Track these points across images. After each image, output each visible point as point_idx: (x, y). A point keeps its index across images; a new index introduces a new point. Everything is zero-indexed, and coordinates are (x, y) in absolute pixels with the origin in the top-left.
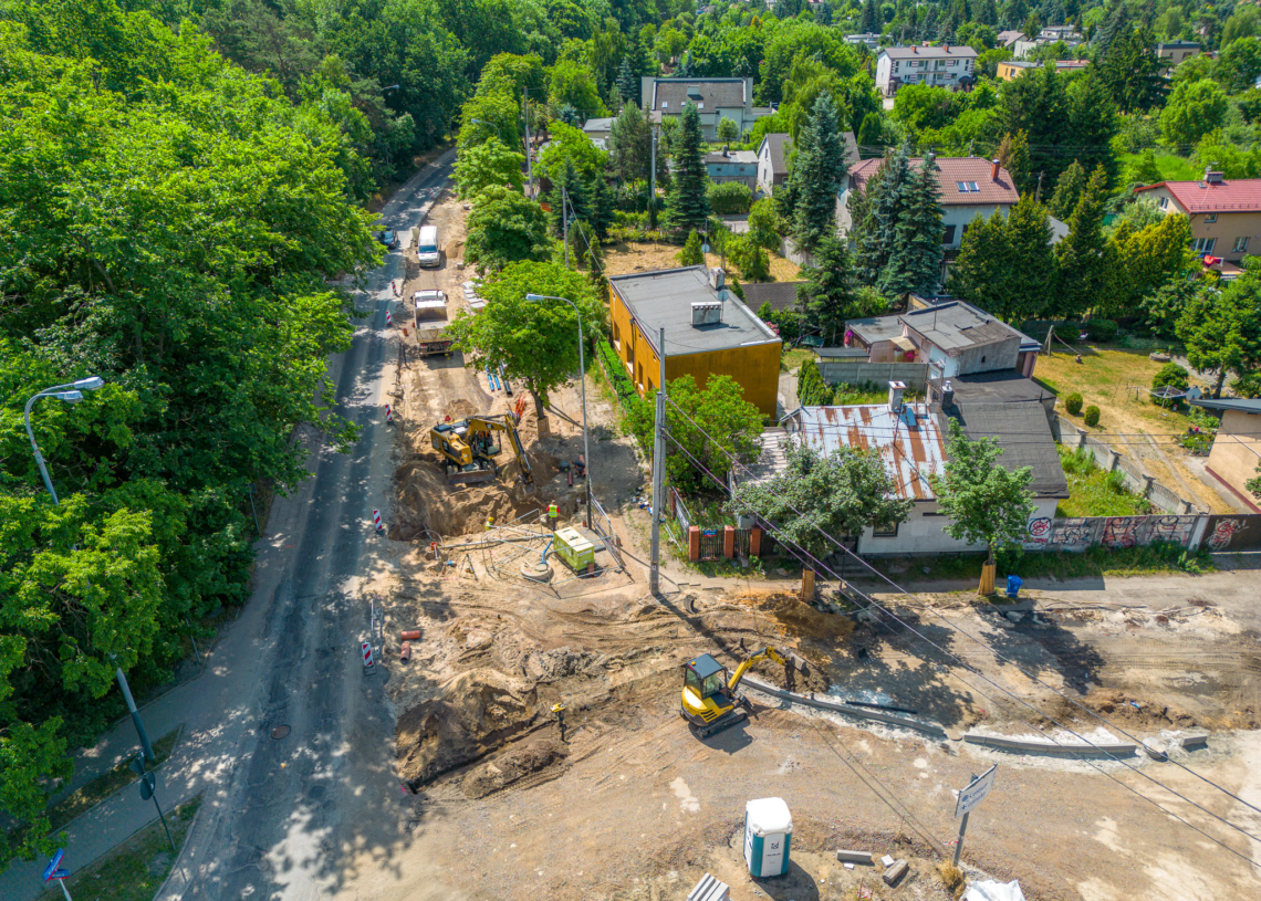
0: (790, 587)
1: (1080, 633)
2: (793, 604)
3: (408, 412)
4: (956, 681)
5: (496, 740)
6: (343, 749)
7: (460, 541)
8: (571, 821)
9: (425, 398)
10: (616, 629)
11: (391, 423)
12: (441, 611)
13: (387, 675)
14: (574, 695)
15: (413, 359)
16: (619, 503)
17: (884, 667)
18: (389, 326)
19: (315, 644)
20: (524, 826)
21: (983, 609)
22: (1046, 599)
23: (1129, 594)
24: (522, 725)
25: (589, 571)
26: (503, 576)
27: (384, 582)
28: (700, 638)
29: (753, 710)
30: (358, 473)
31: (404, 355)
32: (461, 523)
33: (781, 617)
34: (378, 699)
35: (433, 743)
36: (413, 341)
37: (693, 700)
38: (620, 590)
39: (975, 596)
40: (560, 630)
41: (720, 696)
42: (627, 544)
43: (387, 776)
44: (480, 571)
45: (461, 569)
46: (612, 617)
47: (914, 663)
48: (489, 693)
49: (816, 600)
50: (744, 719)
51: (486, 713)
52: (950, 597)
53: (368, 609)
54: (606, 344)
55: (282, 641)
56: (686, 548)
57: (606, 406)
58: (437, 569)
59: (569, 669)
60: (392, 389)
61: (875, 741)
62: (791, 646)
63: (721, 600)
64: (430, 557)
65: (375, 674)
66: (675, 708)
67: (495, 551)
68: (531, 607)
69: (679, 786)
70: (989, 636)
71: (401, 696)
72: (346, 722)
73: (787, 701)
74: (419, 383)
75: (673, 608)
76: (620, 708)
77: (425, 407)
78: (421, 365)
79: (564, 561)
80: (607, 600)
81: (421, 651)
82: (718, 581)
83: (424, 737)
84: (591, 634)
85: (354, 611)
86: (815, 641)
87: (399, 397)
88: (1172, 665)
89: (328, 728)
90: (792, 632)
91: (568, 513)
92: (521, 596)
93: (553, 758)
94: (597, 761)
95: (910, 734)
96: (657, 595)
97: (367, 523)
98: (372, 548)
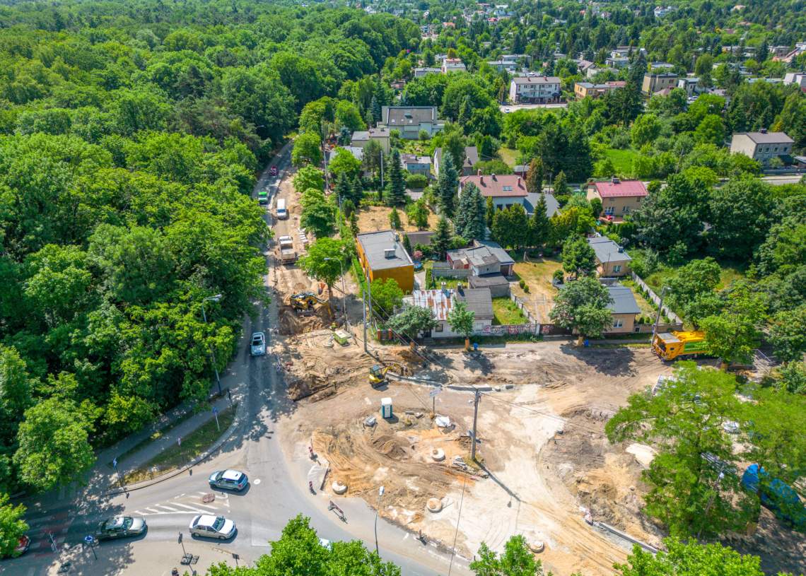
0: (407, 348)
1: (492, 360)
2: (408, 353)
3: (280, 288)
4: (450, 373)
5: (316, 390)
6: (274, 393)
7: (303, 335)
8: (337, 407)
9: (286, 283)
10: (353, 361)
11: (275, 293)
12: (298, 357)
13: (284, 374)
14: (339, 379)
15: (280, 265)
16: (357, 322)
17: (430, 370)
18: (269, 250)
19: (261, 366)
20: (325, 408)
21: (465, 353)
22: (484, 350)
23: (512, 349)
24: (324, 386)
25: (345, 344)
26: (318, 347)
27: (279, 348)
28: (378, 363)
29: (390, 381)
30: (265, 312)
31: (277, 263)
32: (302, 330)
33: (403, 357)
34: (282, 380)
35: (299, 390)
36: (279, 257)
37: (372, 378)
38: (355, 350)
39: (464, 350)
40: (336, 362)
41: (380, 376)
42: (358, 336)
43: (286, 398)
44: (310, 345)
45: (304, 344)
46: (352, 358)
47: (439, 368)
48: (315, 377)
49: (415, 352)
50: (387, 383)
51: (314, 383)
52: (457, 350)
53: (275, 357)
54: (356, 260)
55: (250, 366)
56: (376, 336)
57: (355, 286)
58: (296, 344)
59: (338, 372)
60: (273, 279)
61: (422, 388)
62: (405, 365)
63: (386, 352)
64: (293, 341)
65: (280, 374)
66: (368, 381)
67: (315, 338)
68: (327, 355)
69: (367, 399)
70: (465, 361)
71: (288, 379)
72: (274, 386)
73: (400, 379)
74: (283, 276)
75: (371, 355)
76: (352, 382)
77: (286, 286)
78: (283, 268)
79: (337, 341)
80: (351, 353)
81: (293, 368)
82: (386, 347)
83: (297, 389)
84: (345, 363)
85: (271, 357)
86: (412, 363)
87: (276, 282)
88: (515, 368)
89: (268, 388)
90: (406, 361)
91: (339, 326)
92: (323, 352)
93: (333, 393)
94: (345, 394)
95: (433, 386)
96: (366, 351)
97: (271, 330)
98: (274, 338)
